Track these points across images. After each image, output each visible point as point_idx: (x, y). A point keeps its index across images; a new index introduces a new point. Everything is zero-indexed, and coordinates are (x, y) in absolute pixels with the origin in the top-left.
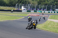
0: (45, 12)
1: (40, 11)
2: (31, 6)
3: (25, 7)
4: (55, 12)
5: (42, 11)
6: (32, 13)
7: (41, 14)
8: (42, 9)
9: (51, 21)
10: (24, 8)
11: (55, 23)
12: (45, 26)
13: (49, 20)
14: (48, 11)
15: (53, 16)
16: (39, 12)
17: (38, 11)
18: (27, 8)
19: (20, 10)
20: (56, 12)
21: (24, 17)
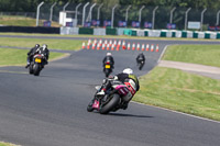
0: (150, 34)
1: (127, 30)
2: (94, 12)
3: (73, 16)
5: (138, 30)
6: (98, 40)
7: (131, 42)
8: (138, 24)
9: (170, 69)
10: (70, 20)
11: (186, 77)
12: (147, 86)
13: (162, 64)
14: (159, 31)
15: (179, 49)
16: (123, 32)
17: (120, 30)
18: (80, 17)
19: (53, 25)
20: (190, 33)
21: (68, 54)
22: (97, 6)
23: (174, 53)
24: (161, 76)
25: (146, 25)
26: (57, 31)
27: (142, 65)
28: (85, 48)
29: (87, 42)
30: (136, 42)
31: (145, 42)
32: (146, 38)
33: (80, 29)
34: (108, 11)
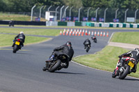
0: (102, 25)
2: (67, 12)
3: (54, 14)
4: (124, 26)
5: (95, 23)
6: (70, 29)
7: (91, 30)
8: (95, 19)
9: (115, 47)
10: (52, 17)
12: (101, 58)
13: (111, 44)
14: (108, 24)
15: (121, 35)
17: (84, 23)
20: (128, 25)
21: (51, 39)
22: (69, 8)
23: (118, 37)
24: (110, 52)
25: (100, 20)
26: (44, 24)
28: (62, 35)
29: (64, 31)
30: (94, 30)
31: (100, 31)
32: (100, 28)
33: (59, 23)
34: (76, 11)
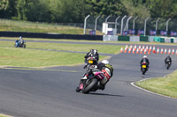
0: (175, 41)
1: (157, 38)
2: (130, 23)
3: (113, 26)
5: (166, 38)
6: (134, 45)
7: (160, 47)
8: (165, 33)
10: (111, 29)
12: (173, 83)
16: (154, 39)
17: (151, 38)
18: (119, 27)
19: (98, 33)
22: (132, 19)
25: (172, 33)
26: (100, 38)
27: (169, 65)
28: (123, 52)
29: (125, 47)
30: (164, 47)
31: (172, 48)
32: (172, 44)
33: (119, 37)
34: (141, 22)
